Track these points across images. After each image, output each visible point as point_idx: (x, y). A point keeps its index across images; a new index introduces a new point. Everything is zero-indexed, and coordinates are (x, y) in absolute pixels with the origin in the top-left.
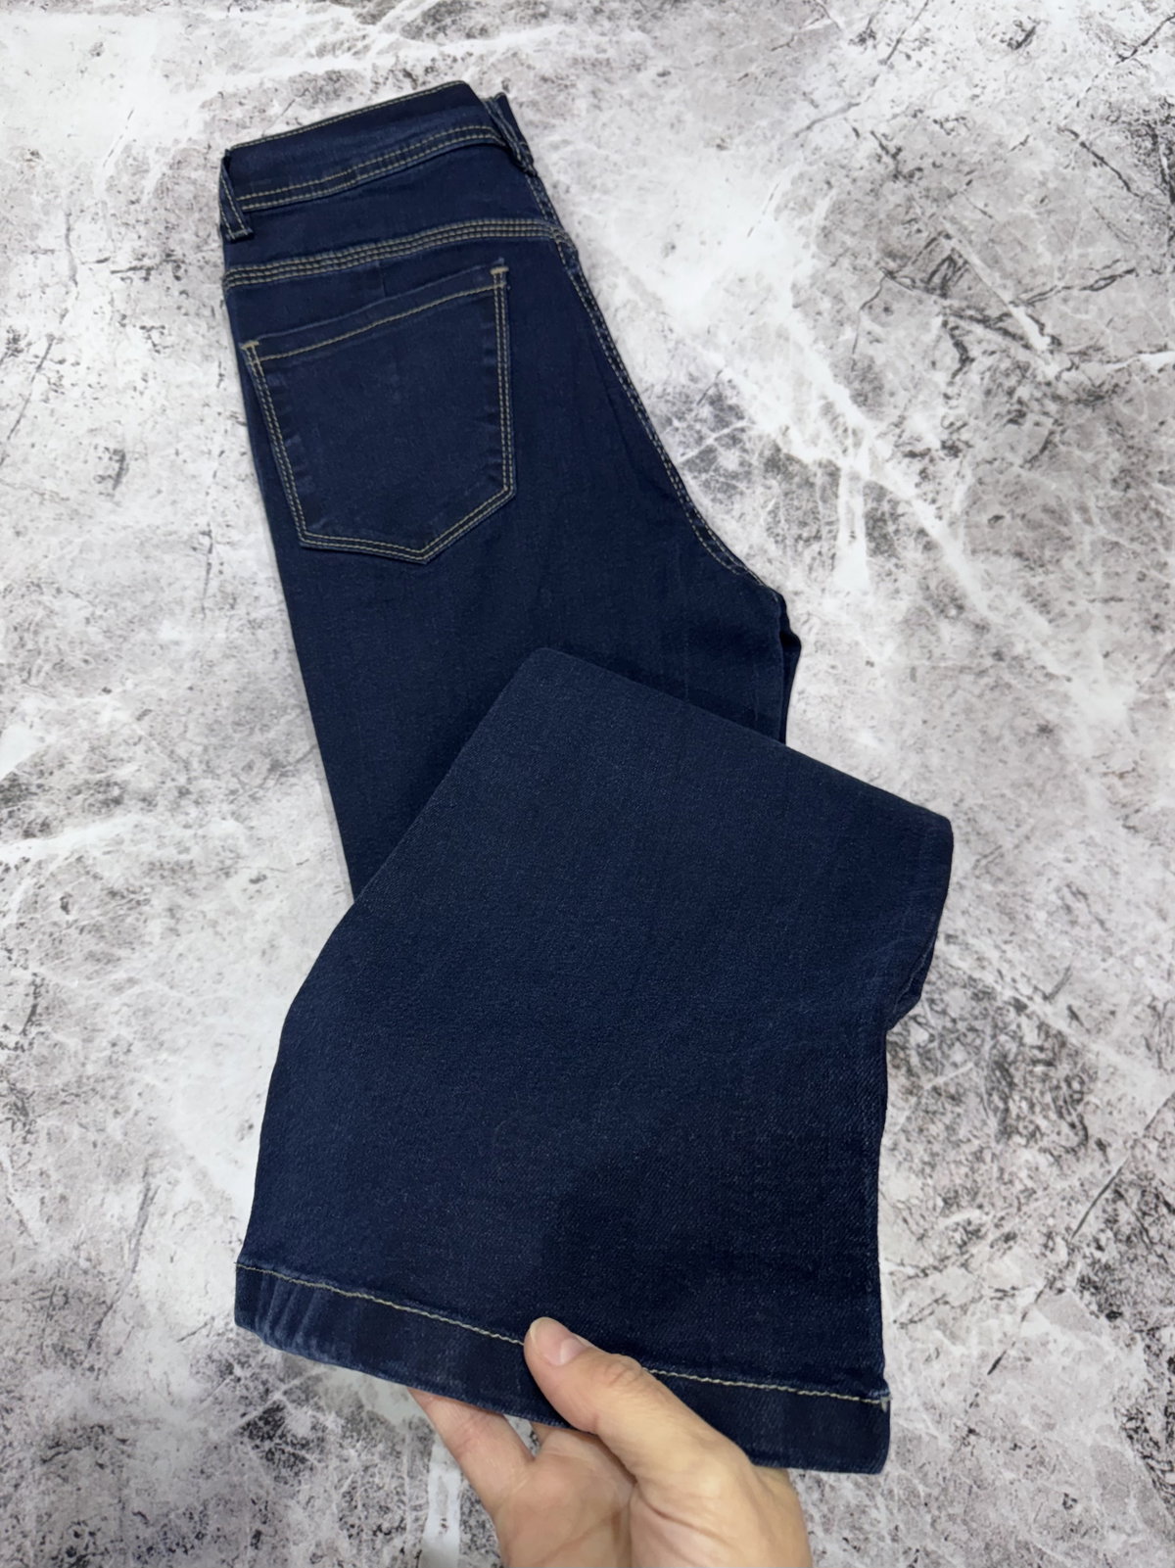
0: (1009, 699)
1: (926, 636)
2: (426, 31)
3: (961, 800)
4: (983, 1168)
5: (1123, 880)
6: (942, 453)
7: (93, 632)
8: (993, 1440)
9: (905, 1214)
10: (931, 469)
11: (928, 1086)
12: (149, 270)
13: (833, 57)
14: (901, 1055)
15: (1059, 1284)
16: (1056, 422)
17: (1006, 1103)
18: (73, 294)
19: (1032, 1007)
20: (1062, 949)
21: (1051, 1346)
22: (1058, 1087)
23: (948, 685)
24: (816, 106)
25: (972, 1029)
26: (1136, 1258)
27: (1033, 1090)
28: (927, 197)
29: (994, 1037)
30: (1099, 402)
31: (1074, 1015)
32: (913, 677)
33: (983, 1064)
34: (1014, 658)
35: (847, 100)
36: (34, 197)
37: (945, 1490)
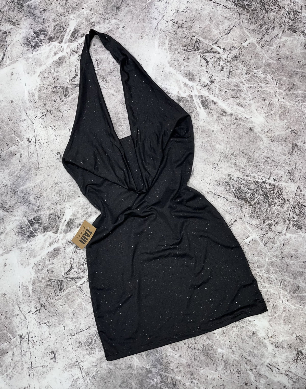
0: (242, 126)
1: (222, 121)
2: (73, 40)
3: (240, 150)
4: (268, 213)
5: (275, 152)
6: (210, 84)
7: (71, 187)
8: (287, 257)
9: (257, 226)
10: (209, 88)
11: (253, 203)
12: (45, 115)
13: (156, 7)
14: (246, 200)
15: (289, 227)
16: (230, 67)
17: (268, 200)
18: (34, 126)
19: (266, 182)
20: (268, 169)
21: (292, 238)
22: (276, 194)
23: (229, 128)
24: (157, 20)
25: (257, 190)
26: (301, 217)
27: (272, 196)
28: (187, 29)
29: (262, 190)
30: (237, 58)
31: (275, 180)
32: (222, 130)
33: (261, 195)
34: (239, 118)
35: (162, 15)
36: (16, 110)
37: (282, 268)
